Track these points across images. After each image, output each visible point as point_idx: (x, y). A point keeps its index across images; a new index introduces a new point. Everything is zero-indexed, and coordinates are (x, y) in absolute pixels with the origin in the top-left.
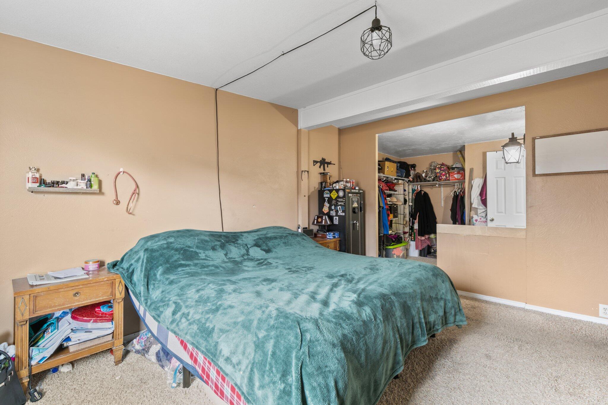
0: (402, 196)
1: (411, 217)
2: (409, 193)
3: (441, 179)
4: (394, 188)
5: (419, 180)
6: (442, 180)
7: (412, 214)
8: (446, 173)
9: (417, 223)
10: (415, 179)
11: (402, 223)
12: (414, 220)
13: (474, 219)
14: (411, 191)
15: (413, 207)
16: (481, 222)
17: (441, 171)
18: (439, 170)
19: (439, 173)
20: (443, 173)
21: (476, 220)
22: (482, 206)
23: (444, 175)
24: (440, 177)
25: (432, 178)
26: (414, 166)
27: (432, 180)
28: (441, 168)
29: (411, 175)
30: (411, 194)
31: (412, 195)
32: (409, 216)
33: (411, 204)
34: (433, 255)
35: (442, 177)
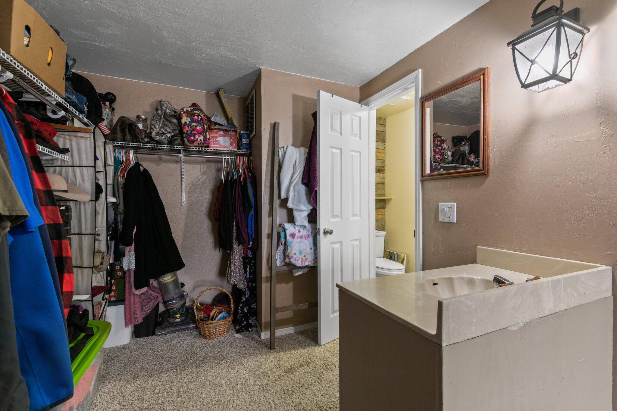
0: (88, 173)
1: (111, 239)
2: (106, 165)
3: (192, 142)
4: (55, 139)
5: (128, 137)
6: (196, 144)
7: (115, 230)
8: (204, 128)
9: (133, 253)
10: (119, 131)
11: (86, 264)
12: (121, 246)
13: (288, 233)
14: (110, 161)
15: (121, 208)
16: (302, 237)
17: (193, 121)
18: (189, 120)
19: (189, 125)
20: (198, 128)
21: (293, 235)
22: (305, 206)
23: (200, 133)
24: (190, 136)
25: (169, 135)
26: (110, 98)
27: (166, 141)
28: (194, 115)
29: (103, 120)
30: (111, 171)
31: (115, 173)
32: (107, 235)
33: (113, 200)
34: (169, 323)
35: (197, 137)
